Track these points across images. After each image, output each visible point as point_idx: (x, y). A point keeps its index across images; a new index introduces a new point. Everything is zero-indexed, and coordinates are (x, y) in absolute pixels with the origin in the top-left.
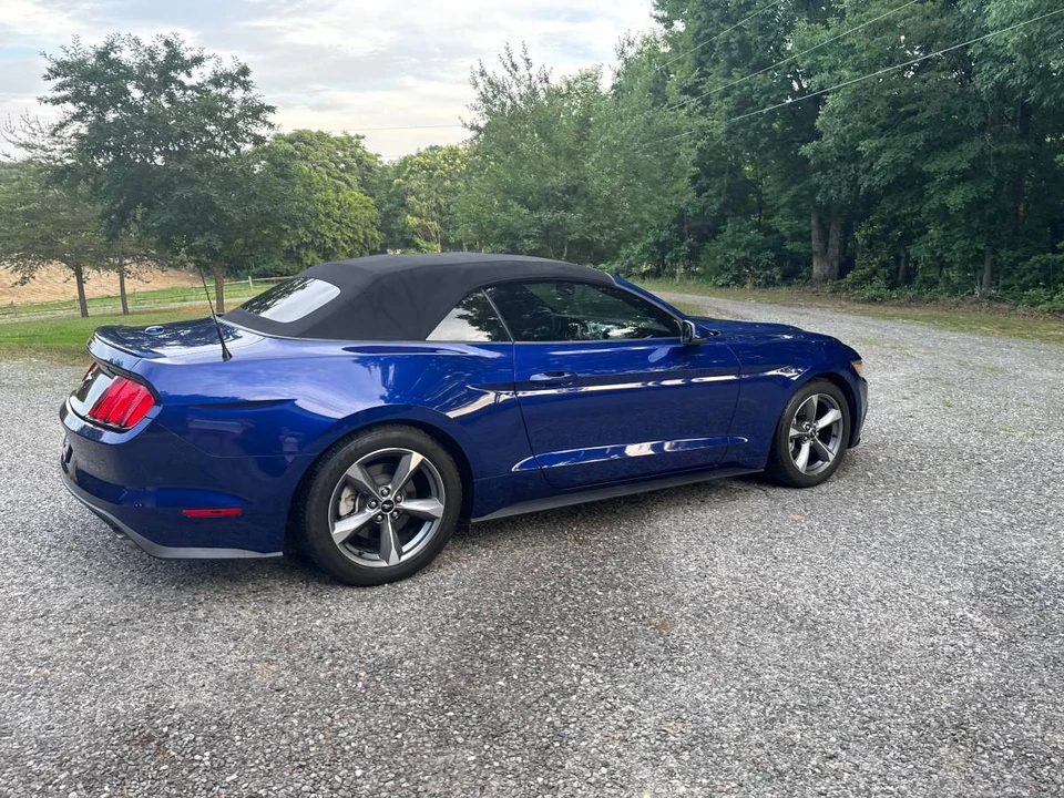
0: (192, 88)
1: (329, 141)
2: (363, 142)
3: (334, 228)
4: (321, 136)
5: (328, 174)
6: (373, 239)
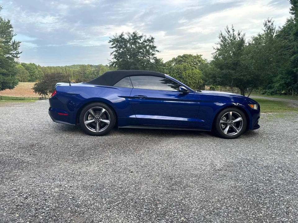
0: (141, 43)
1: (192, 57)
2: (202, 57)
3: (190, 80)
4: (190, 56)
5: (190, 65)
6: (201, 82)
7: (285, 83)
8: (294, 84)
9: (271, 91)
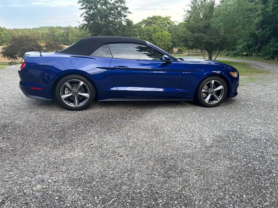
0: (112, 4)
1: (161, 18)
2: (170, 18)
3: (160, 42)
4: (159, 17)
5: (160, 27)
6: (170, 45)
7: (247, 45)
8: (255, 46)
9: (234, 53)
